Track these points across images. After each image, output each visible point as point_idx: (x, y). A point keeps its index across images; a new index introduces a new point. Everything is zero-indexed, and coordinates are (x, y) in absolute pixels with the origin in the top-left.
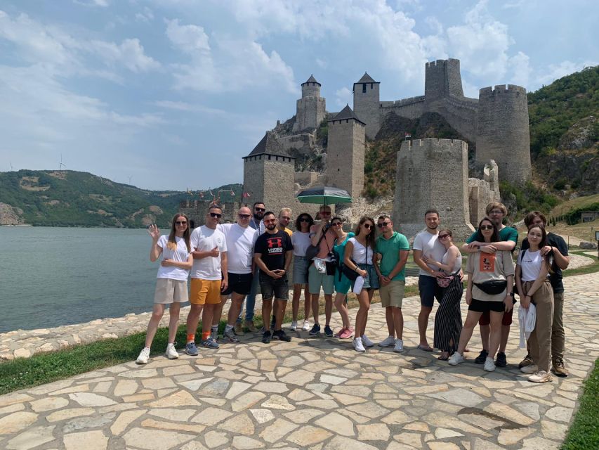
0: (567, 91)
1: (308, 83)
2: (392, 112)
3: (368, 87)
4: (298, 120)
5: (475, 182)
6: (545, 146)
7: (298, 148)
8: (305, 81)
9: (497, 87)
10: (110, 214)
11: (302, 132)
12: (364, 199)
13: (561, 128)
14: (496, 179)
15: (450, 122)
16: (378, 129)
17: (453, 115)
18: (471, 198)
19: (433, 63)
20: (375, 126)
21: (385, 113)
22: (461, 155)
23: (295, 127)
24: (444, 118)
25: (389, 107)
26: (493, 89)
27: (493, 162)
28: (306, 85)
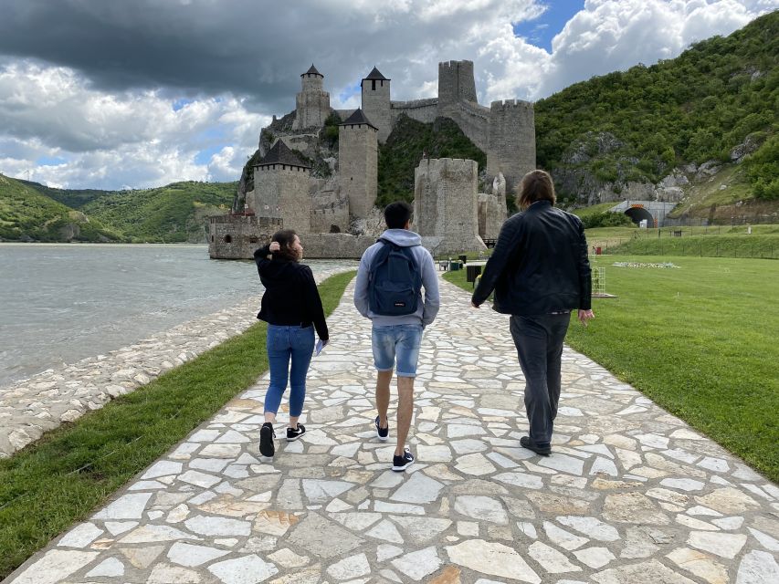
0: (573, 103)
1: (309, 74)
2: (403, 114)
3: (378, 83)
4: (298, 116)
5: (484, 197)
6: (550, 159)
7: (301, 150)
8: (306, 71)
9: (507, 102)
10: (11, 223)
11: (304, 131)
12: (379, 211)
13: (564, 141)
14: (503, 193)
15: (464, 130)
16: (389, 132)
17: (467, 123)
18: (480, 211)
19: (446, 64)
20: (386, 129)
21: (396, 114)
22: (472, 174)
23: (295, 125)
24: (457, 124)
25: (400, 108)
26: (503, 103)
27: (501, 175)
28: (307, 76)
